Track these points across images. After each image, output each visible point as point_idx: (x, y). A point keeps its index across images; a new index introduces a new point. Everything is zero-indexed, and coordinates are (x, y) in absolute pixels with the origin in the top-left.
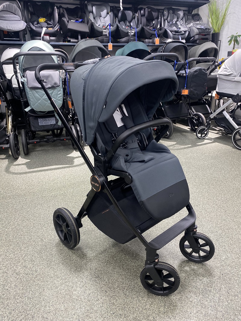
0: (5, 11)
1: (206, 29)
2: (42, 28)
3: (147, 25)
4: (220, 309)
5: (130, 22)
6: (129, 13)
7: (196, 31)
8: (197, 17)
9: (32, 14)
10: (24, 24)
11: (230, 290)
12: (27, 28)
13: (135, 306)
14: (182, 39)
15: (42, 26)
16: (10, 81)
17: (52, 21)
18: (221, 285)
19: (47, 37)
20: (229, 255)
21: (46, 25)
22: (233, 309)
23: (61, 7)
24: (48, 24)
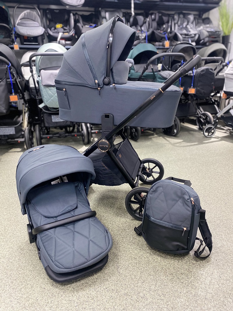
0: (26, 18)
1: (216, 32)
2: (59, 33)
3: (158, 29)
4: (210, 291)
5: (141, 26)
6: (141, 18)
7: (206, 34)
8: (207, 21)
9: (50, 21)
10: (42, 30)
11: (222, 275)
12: (45, 34)
13: (127, 283)
14: (192, 41)
15: (59, 32)
16: (28, 82)
17: (68, 27)
18: (214, 270)
19: (63, 42)
20: (225, 243)
21: (62, 30)
22: (224, 292)
23: (76, 14)
24: (65, 29)
